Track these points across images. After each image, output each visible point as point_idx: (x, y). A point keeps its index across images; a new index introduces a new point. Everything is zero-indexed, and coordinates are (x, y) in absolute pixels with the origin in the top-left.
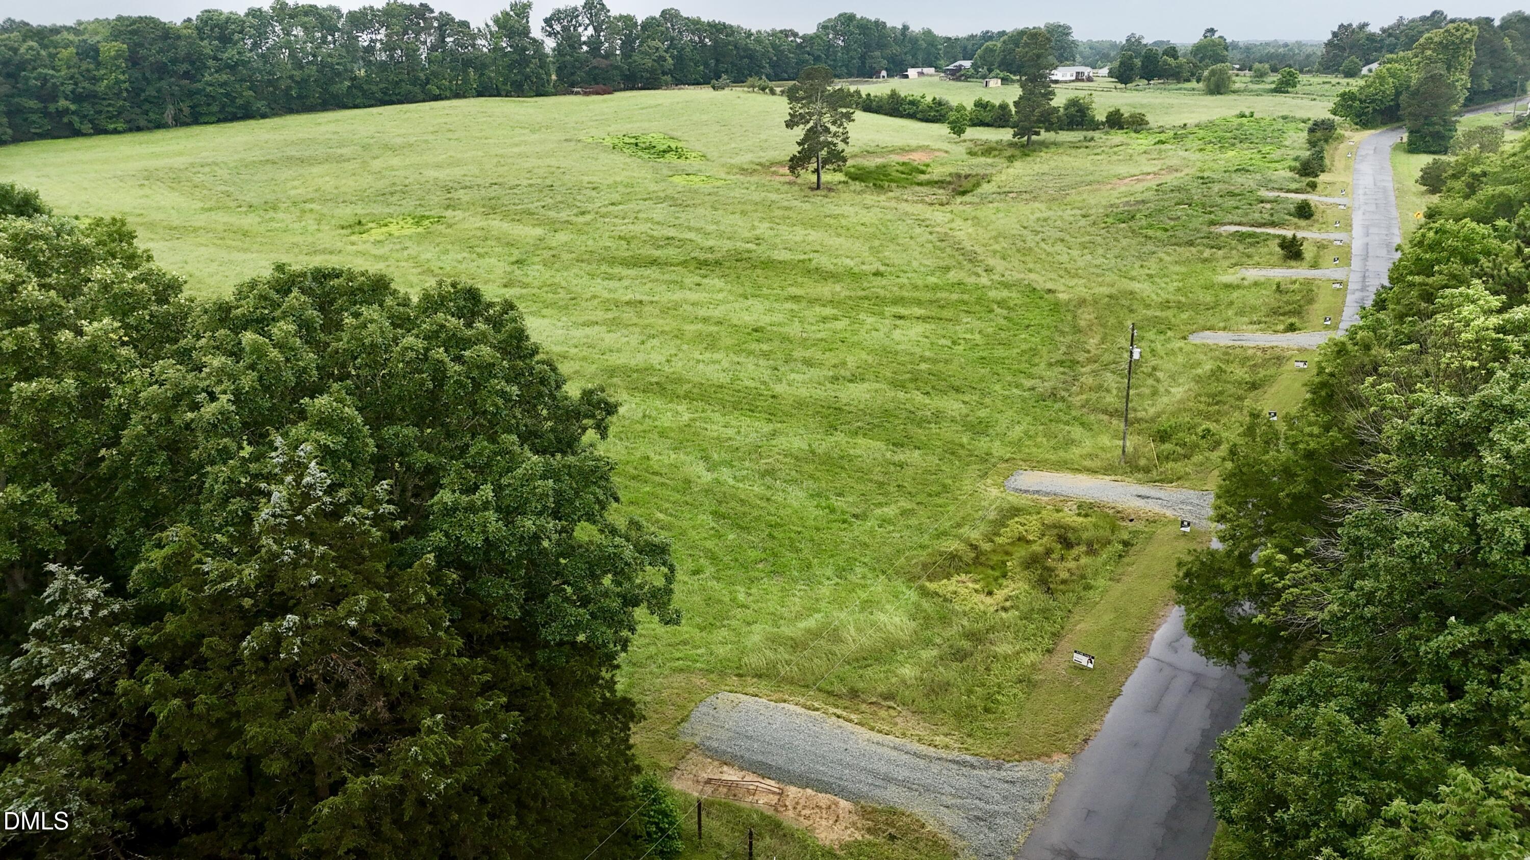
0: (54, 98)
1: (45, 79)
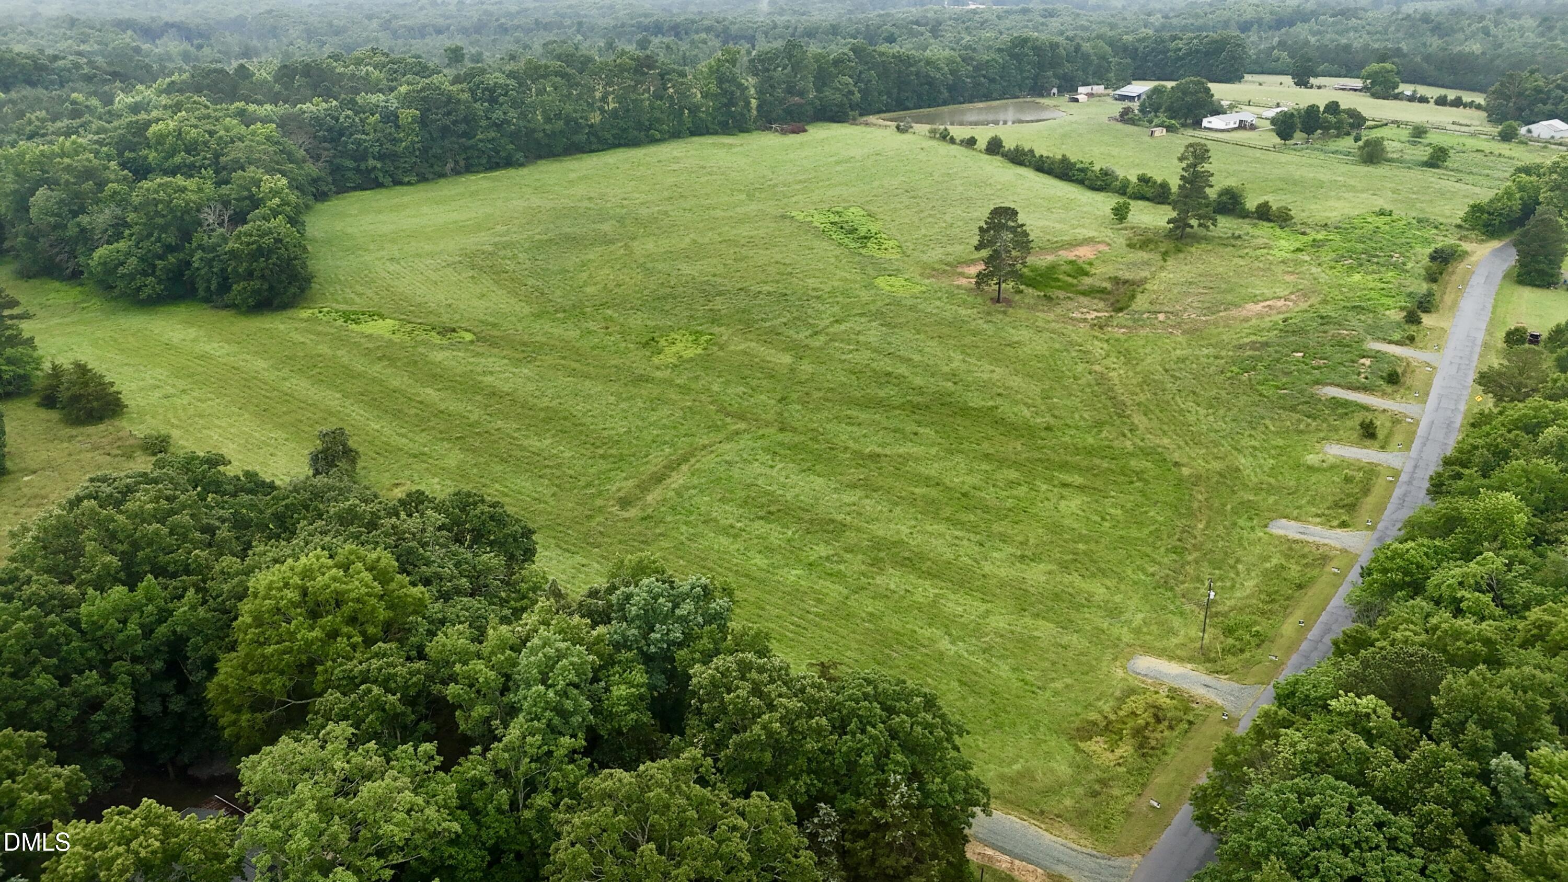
0: (364, 158)
1: (358, 143)
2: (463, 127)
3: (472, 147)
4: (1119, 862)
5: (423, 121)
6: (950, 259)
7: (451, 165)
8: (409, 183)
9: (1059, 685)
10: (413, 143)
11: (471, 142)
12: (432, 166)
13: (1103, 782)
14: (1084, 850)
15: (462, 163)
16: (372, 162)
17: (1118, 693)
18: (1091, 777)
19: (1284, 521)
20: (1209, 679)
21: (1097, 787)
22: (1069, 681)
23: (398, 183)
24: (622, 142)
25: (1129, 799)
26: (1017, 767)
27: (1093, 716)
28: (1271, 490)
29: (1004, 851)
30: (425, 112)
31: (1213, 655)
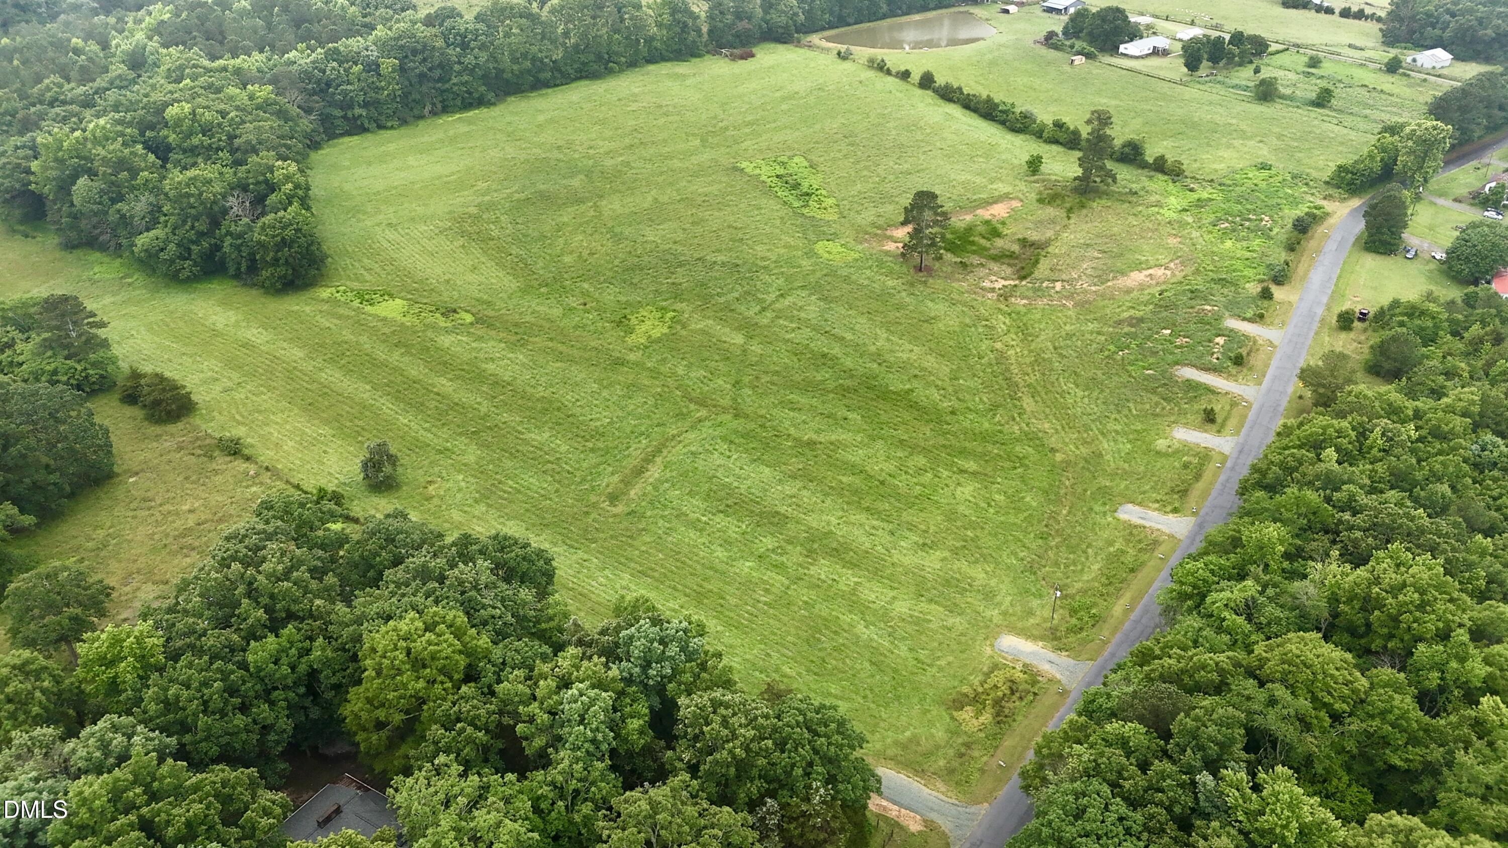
0: (351, 107)
1: (345, 93)
2: (437, 73)
3: (446, 90)
4: (973, 809)
5: (402, 69)
6: (881, 221)
7: (428, 108)
8: (392, 128)
9: (942, 663)
10: (394, 90)
11: (447, 86)
12: (411, 109)
13: (968, 745)
14: (950, 800)
15: (439, 106)
16: (358, 111)
17: (985, 669)
18: (960, 741)
19: (1130, 505)
20: (1052, 656)
21: (963, 750)
22: (951, 659)
23: (381, 127)
24: (584, 74)
25: (985, 759)
26: (908, 734)
27: (965, 689)
28: (1125, 475)
29: (895, 803)
30: (403, 59)
31: (1058, 634)
